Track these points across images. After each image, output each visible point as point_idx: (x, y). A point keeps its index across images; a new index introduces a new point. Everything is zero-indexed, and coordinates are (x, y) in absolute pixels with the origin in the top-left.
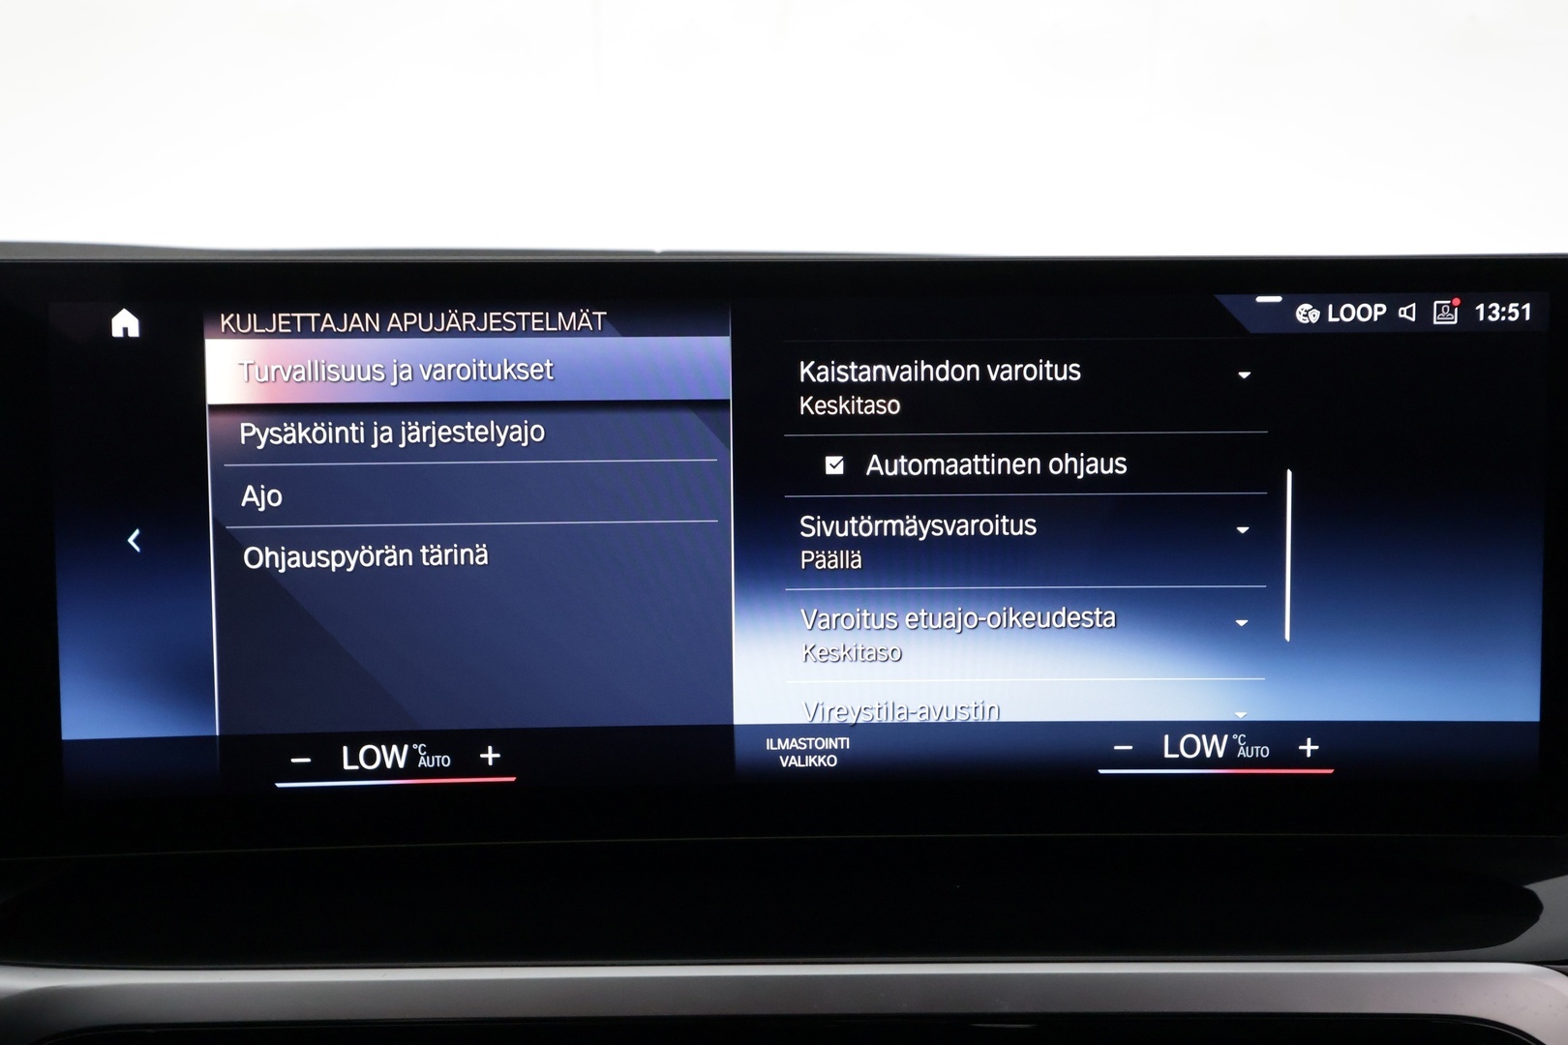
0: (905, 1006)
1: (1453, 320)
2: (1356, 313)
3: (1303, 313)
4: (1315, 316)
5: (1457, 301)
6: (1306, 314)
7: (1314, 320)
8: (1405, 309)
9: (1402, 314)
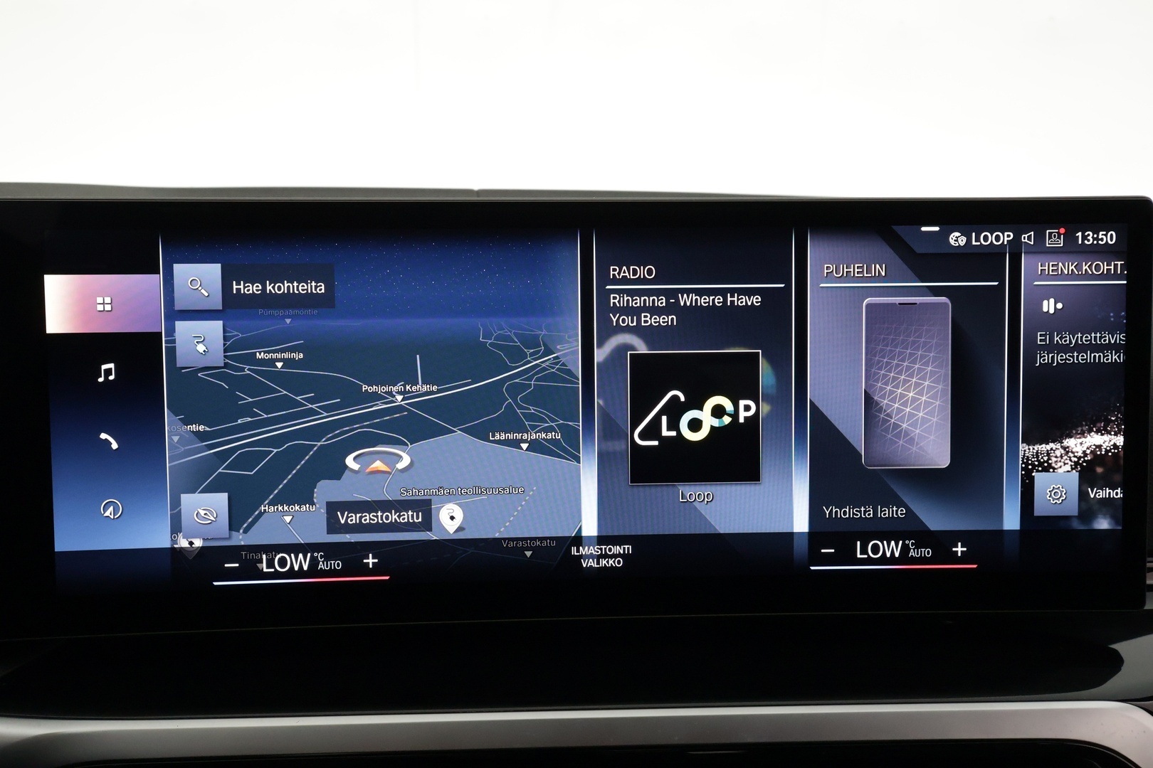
0: (676, 740)
1: (1060, 244)
2: (991, 238)
3: (954, 238)
4: (963, 241)
5: (1062, 230)
6: (957, 239)
7: (962, 244)
8: (1026, 236)
9: (1024, 239)
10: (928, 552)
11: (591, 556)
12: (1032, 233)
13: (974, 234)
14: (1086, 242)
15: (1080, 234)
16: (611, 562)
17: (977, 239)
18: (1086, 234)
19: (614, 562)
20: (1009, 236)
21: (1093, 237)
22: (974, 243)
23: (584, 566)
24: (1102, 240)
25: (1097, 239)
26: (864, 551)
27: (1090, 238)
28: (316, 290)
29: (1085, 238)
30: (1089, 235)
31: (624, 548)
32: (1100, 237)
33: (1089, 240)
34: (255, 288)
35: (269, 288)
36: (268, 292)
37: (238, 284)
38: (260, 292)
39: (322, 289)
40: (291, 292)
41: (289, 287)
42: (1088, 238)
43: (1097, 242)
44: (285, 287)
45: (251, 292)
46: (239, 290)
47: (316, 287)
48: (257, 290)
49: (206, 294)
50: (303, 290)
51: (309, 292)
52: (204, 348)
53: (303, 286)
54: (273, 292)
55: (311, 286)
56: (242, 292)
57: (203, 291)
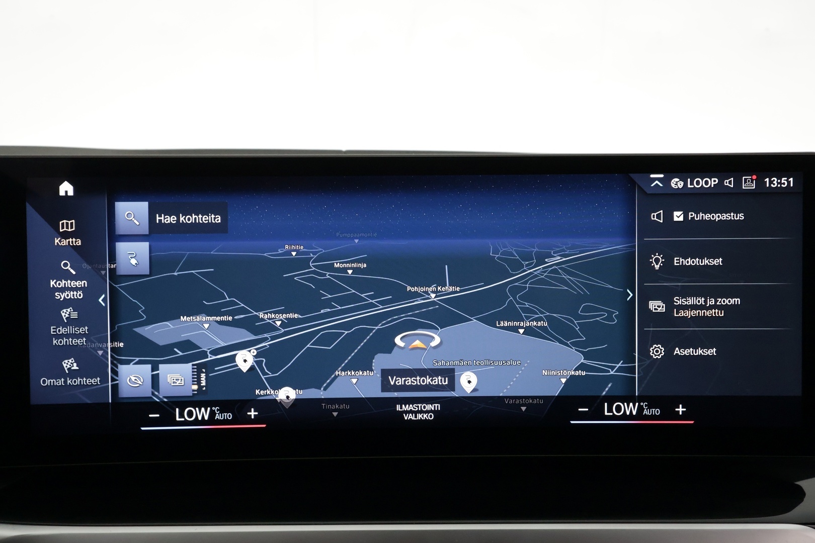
1: (753, 187)
2: (702, 183)
3: (675, 183)
4: (681, 185)
5: (754, 177)
6: (676, 183)
7: (681, 187)
8: (728, 181)
9: (726, 183)
10: (658, 411)
11: (411, 412)
12: (732, 179)
13: (689, 180)
14: (772, 185)
15: (767, 180)
16: (425, 416)
17: (692, 184)
18: (772, 179)
19: (427, 416)
20: (715, 181)
21: (777, 182)
22: (689, 186)
23: (406, 419)
24: (784, 184)
25: (780, 183)
26: (610, 410)
27: (775, 182)
28: (214, 220)
29: (771, 182)
30: (774, 180)
31: (435, 406)
32: (783, 182)
33: (774, 184)
34: (172, 219)
35: (182, 219)
36: (181, 222)
37: (160, 216)
38: (175, 222)
39: (219, 220)
40: (197, 222)
41: (195, 218)
42: (774, 182)
43: (781, 186)
44: (193, 218)
45: (169, 222)
46: (160, 220)
47: (215, 218)
48: (173, 221)
49: (138, 224)
50: (205, 221)
51: (210, 222)
52: (136, 262)
53: (206, 218)
54: (185, 222)
55: (211, 218)
56: (163, 222)
57: (135, 221)
